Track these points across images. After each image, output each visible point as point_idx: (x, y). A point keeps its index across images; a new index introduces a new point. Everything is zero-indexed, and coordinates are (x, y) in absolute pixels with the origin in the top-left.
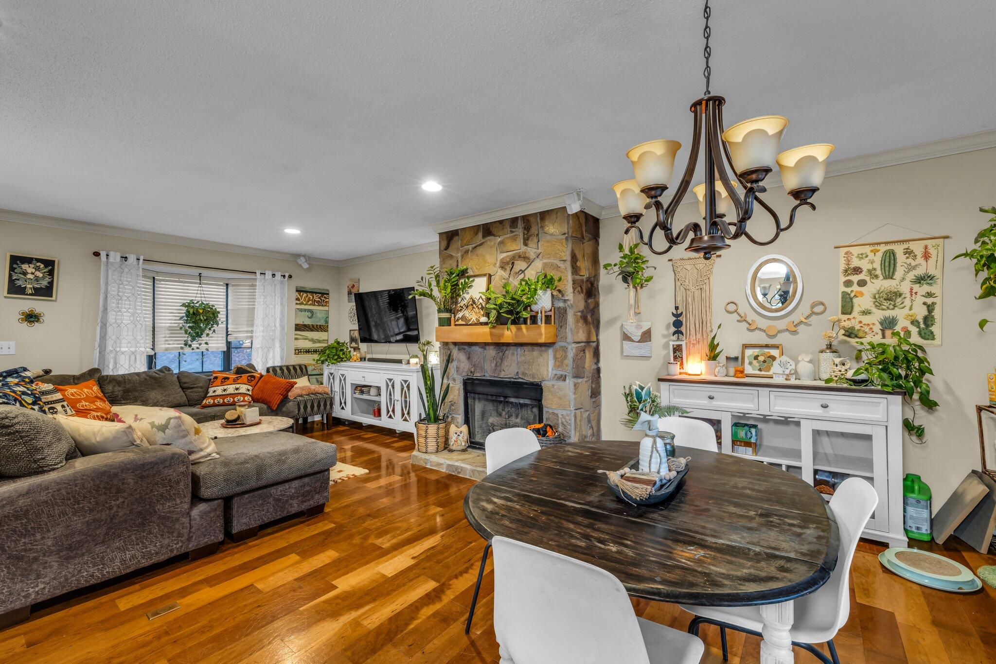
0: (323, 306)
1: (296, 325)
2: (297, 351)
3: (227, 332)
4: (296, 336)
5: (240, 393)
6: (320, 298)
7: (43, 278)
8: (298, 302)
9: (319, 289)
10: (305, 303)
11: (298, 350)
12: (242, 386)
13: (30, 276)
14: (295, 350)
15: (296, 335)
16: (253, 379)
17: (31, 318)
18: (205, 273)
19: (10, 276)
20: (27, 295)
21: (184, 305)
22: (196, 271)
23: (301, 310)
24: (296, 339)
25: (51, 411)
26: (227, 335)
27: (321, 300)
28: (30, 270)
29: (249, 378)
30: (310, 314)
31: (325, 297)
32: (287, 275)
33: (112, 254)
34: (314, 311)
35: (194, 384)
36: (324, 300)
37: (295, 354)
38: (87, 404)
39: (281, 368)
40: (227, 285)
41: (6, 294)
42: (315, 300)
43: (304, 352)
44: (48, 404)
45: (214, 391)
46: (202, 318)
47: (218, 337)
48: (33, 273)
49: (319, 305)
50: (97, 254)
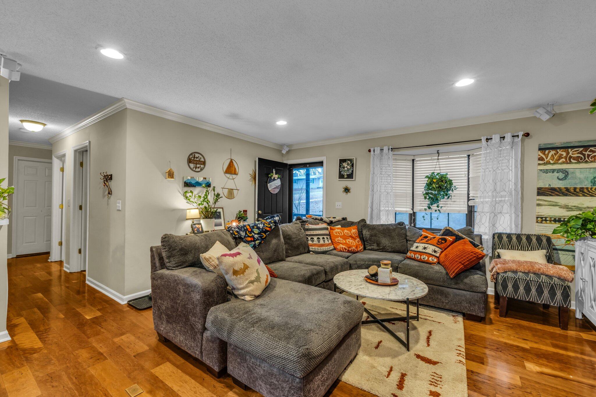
0: (586, 162)
1: (539, 189)
2: (539, 219)
3: (468, 197)
4: (538, 202)
5: (426, 253)
6: (581, 153)
7: (350, 168)
8: (541, 162)
9: (580, 142)
10: (552, 162)
11: (542, 218)
12: (430, 246)
13: (346, 169)
14: (537, 218)
15: (539, 200)
16: (443, 242)
17: (347, 190)
18: (441, 148)
19: (340, 169)
20: (345, 178)
21: (427, 177)
22: (434, 149)
23: (546, 171)
24: (539, 205)
25: (311, 240)
26: (469, 200)
27: (584, 155)
28: (346, 166)
29: (440, 240)
30: (561, 175)
31: (591, 151)
32: (521, 134)
33: (376, 148)
34: (570, 171)
35: (411, 238)
36: (589, 155)
37: (537, 222)
38: (341, 239)
39: (509, 236)
40: (469, 156)
41: (338, 179)
42: (571, 157)
43: (550, 221)
44: (311, 236)
45: (417, 247)
46: (434, 186)
47: (460, 202)
48: (347, 167)
49: (579, 162)
50: (370, 151)
